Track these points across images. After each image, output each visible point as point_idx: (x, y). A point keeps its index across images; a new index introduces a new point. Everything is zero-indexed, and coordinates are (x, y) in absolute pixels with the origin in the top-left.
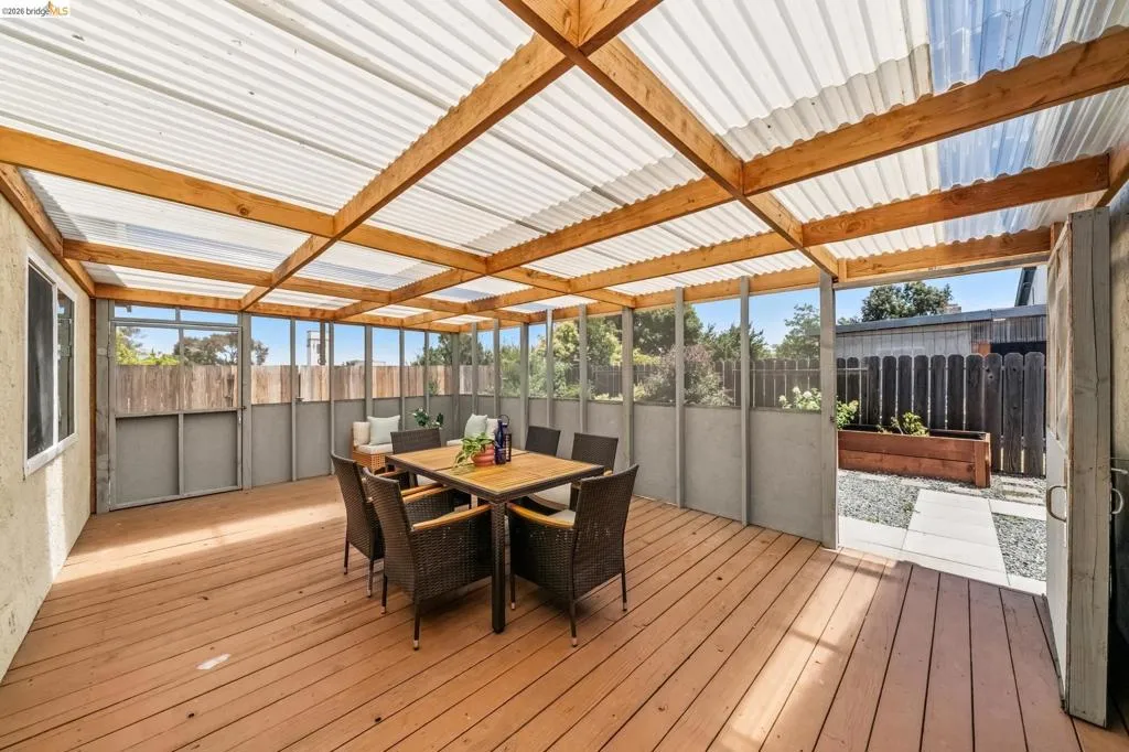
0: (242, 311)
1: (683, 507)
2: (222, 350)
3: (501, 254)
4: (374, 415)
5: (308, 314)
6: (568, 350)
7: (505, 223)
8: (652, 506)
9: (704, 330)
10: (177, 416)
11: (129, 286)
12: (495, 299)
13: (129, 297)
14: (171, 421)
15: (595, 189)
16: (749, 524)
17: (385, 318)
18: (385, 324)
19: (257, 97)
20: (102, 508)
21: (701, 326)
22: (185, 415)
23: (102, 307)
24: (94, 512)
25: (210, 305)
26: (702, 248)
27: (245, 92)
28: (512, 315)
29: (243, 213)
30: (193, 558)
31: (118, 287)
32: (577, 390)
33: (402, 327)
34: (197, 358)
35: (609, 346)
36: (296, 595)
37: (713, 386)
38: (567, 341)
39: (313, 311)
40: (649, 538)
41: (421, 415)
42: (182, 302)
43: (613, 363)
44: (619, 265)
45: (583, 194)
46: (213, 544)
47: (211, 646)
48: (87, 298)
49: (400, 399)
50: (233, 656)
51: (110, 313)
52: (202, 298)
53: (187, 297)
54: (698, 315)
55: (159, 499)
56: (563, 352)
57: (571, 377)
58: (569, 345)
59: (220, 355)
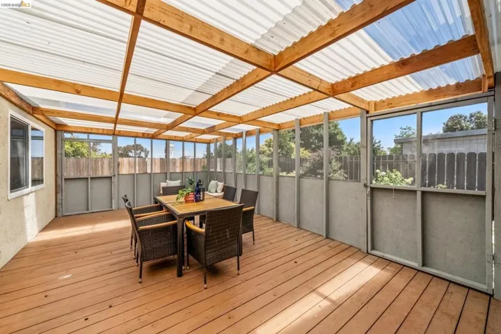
0: (114, 134)
1: (298, 227)
2: (131, 152)
3: (200, 105)
4: (171, 180)
5: (141, 135)
6: (270, 151)
7: (191, 92)
8: (284, 226)
9: (348, 141)
10: (87, 178)
11: (69, 125)
12: (214, 127)
13: (70, 129)
14: (86, 180)
15: (217, 73)
16: (327, 238)
17: (175, 137)
18: (176, 139)
19: (51, 44)
20: (60, 214)
21: (346, 138)
22: (91, 178)
23: (59, 133)
24: (56, 217)
25: (101, 132)
26: (291, 99)
27: (47, 43)
28: (227, 134)
29: (78, 92)
30: (80, 236)
31: (65, 125)
32: (272, 170)
33: (183, 140)
34: (122, 155)
35: (291, 149)
36: (109, 254)
37: (336, 168)
38: (270, 146)
39: (143, 134)
40: (272, 241)
41: (190, 180)
42: (90, 131)
43: (293, 157)
44: (259, 109)
45: (213, 76)
46: (90, 231)
47: (67, 270)
48: (53, 131)
49: (182, 173)
50: (73, 275)
51: (62, 136)
52: (97, 129)
53: (92, 129)
54: (344, 133)
55: (81, 212)
56: (268, 152)
57: (270, 164)
58: (271, 148)
59: (130, 154)
